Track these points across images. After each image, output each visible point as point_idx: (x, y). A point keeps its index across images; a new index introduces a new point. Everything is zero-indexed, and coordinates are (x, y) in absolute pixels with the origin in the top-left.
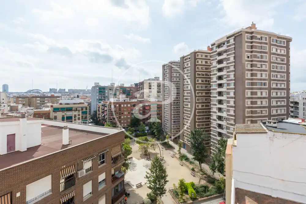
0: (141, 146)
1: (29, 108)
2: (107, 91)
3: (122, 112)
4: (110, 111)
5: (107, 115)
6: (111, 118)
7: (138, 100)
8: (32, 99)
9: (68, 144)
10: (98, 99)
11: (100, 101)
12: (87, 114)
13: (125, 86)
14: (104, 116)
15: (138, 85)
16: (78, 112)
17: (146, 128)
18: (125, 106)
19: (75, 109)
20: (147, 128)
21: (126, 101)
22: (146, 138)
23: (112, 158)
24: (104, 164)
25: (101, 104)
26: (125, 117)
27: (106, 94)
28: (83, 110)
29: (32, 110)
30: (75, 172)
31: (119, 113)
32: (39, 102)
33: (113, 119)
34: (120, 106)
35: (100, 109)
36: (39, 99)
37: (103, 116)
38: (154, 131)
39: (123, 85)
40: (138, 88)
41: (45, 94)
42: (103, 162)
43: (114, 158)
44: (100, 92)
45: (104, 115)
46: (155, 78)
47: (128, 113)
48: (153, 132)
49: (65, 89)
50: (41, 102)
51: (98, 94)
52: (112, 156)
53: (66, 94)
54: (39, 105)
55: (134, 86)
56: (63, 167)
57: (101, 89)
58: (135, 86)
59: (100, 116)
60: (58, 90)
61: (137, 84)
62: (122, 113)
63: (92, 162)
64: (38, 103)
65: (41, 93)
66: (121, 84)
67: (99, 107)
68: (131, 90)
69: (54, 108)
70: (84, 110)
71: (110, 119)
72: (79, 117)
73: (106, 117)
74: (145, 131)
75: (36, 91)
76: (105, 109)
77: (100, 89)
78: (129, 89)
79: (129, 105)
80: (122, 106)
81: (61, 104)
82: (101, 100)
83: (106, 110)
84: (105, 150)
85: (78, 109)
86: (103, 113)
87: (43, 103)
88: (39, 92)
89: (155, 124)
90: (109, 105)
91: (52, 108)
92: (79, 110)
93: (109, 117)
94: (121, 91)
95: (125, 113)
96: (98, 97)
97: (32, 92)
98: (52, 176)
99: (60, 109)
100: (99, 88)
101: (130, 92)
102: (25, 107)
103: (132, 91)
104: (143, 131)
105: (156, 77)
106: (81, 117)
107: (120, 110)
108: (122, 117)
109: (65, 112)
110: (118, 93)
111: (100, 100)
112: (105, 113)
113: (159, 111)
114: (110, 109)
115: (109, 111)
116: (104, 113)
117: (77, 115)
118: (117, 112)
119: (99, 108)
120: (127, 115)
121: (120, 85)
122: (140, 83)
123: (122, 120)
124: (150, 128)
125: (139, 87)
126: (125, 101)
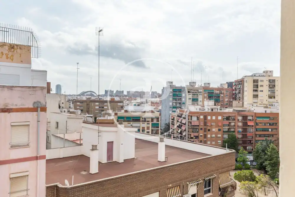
0: (244, 184)
1: (88, 115)
2: (183, 95)
3: (209, 128)
4: (190, 125)
5: (185, 130)
6: (192, 136)
7: (234, 110)
8: (90, 103)
9: (164, 161)
10: (172, 106)
11: (174, 110)
12: (158, 127)
13: (211, 86)
14: (181, 133)
15: (234, 84)
16: (147, 124)
17: (248, 157)
18: (214, 118)
19: (144, 120)
20: (251, 158)
21: (214, 111)
22: (252, 173)
23: (220, 188)
24: (210, 194)
25: (176, 114)
26: (214, 136)
27: (183, 99)
28: (153, 122)
29: (91, 118)
30: (180, 195)
31: (203, 129)
32: (98, 107)
33: (194, 138)
34: (205, 118)
35: (175, 121)
36: (97, 104)
37: (179, 131)
38: (264, 163)
39: (208, 85)
40: (233, 90)
41: (100, 97)
42: (209, 191)
43: (223, 188)
44: (174, 95)
45: (181, 131)
46: (264, 72)
47: (217, 130)
48: (261, 164)
49: (123, 91)
50: (100, 109)
51: (171, 99)
52: (220, 186)
53: (125, 97)
54: (98, 111)
55: (226, 87)
56: (169, 186)
57: (176, 92)
58: (228, 87)
59: (175, 132)
60: (115, 92)
61: (231, 83)
62: (209, 130)
63: (197, 187)
64: (97, 110)
65: (96, 96)
66: (205, 84)
67: (174, 117)
68: (221, 93)
69: (118, 117)
70: (155, 121)
71: (190, 138)
72: (148, 131)
73: (184, 134)
74: (247, 161)
75: (89, 93)
76: (182, 122)
77: (174, 92)
78: (218, 92)
79: (220, 118)
80: (209, 118)
81: (126, 111)
82: (176, 108)
83: (184, 123)
84: (212, 175)
85: (147, 120)
86: (179, 127)
87: (103, 109)
88: (93, 95)
89: (266, 151)
90: (189, 116)
91: (116, 116)
92: (149, 121)
93: (189, 134)
94: (205, 95)
95: (214, 130)
96: (171, 104)
97: (85, 94)
98: (159, 194)
99: (125, 119)
100: (173, 90)
101: (219, 97)
102: (84, 114)
103: (222, 95)
104: (244, 161)
105: (267, 72)
106: (150, 131)
107: (205, 124)
108: (209, 136)
109: (131, 123)
110: (200, 98)
111: (174, 107)
112: (183, 128)
113: (272, 131)
114: (191, 122)
115: (188, 126)
116: (181, 128)
117: (146, 129)
118: (202, 127)
119: (173, 119)
120: (216, 134)
121: (203, 85)
122: (236, 81)
123: (209, 141)
124: (256, 158)
125: (235, 89)
126: (212, 110)
